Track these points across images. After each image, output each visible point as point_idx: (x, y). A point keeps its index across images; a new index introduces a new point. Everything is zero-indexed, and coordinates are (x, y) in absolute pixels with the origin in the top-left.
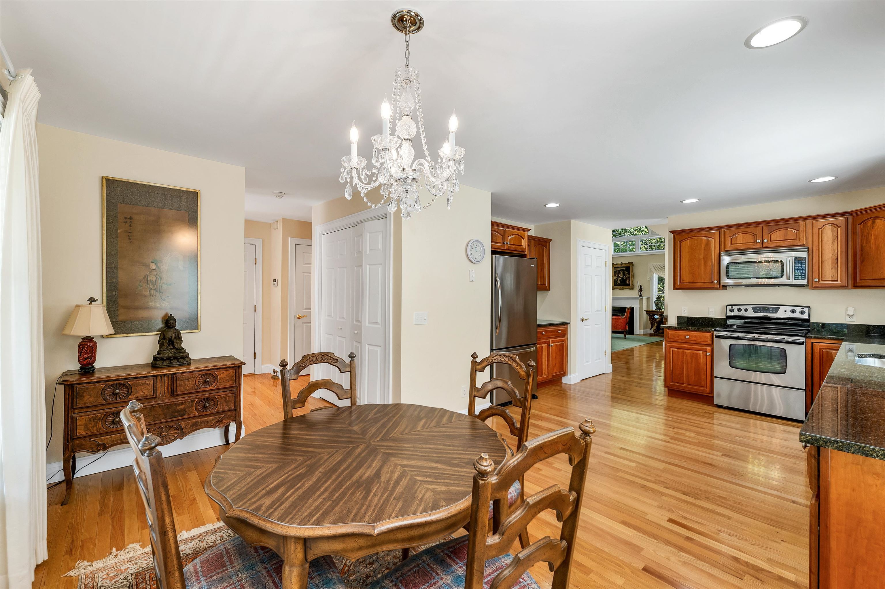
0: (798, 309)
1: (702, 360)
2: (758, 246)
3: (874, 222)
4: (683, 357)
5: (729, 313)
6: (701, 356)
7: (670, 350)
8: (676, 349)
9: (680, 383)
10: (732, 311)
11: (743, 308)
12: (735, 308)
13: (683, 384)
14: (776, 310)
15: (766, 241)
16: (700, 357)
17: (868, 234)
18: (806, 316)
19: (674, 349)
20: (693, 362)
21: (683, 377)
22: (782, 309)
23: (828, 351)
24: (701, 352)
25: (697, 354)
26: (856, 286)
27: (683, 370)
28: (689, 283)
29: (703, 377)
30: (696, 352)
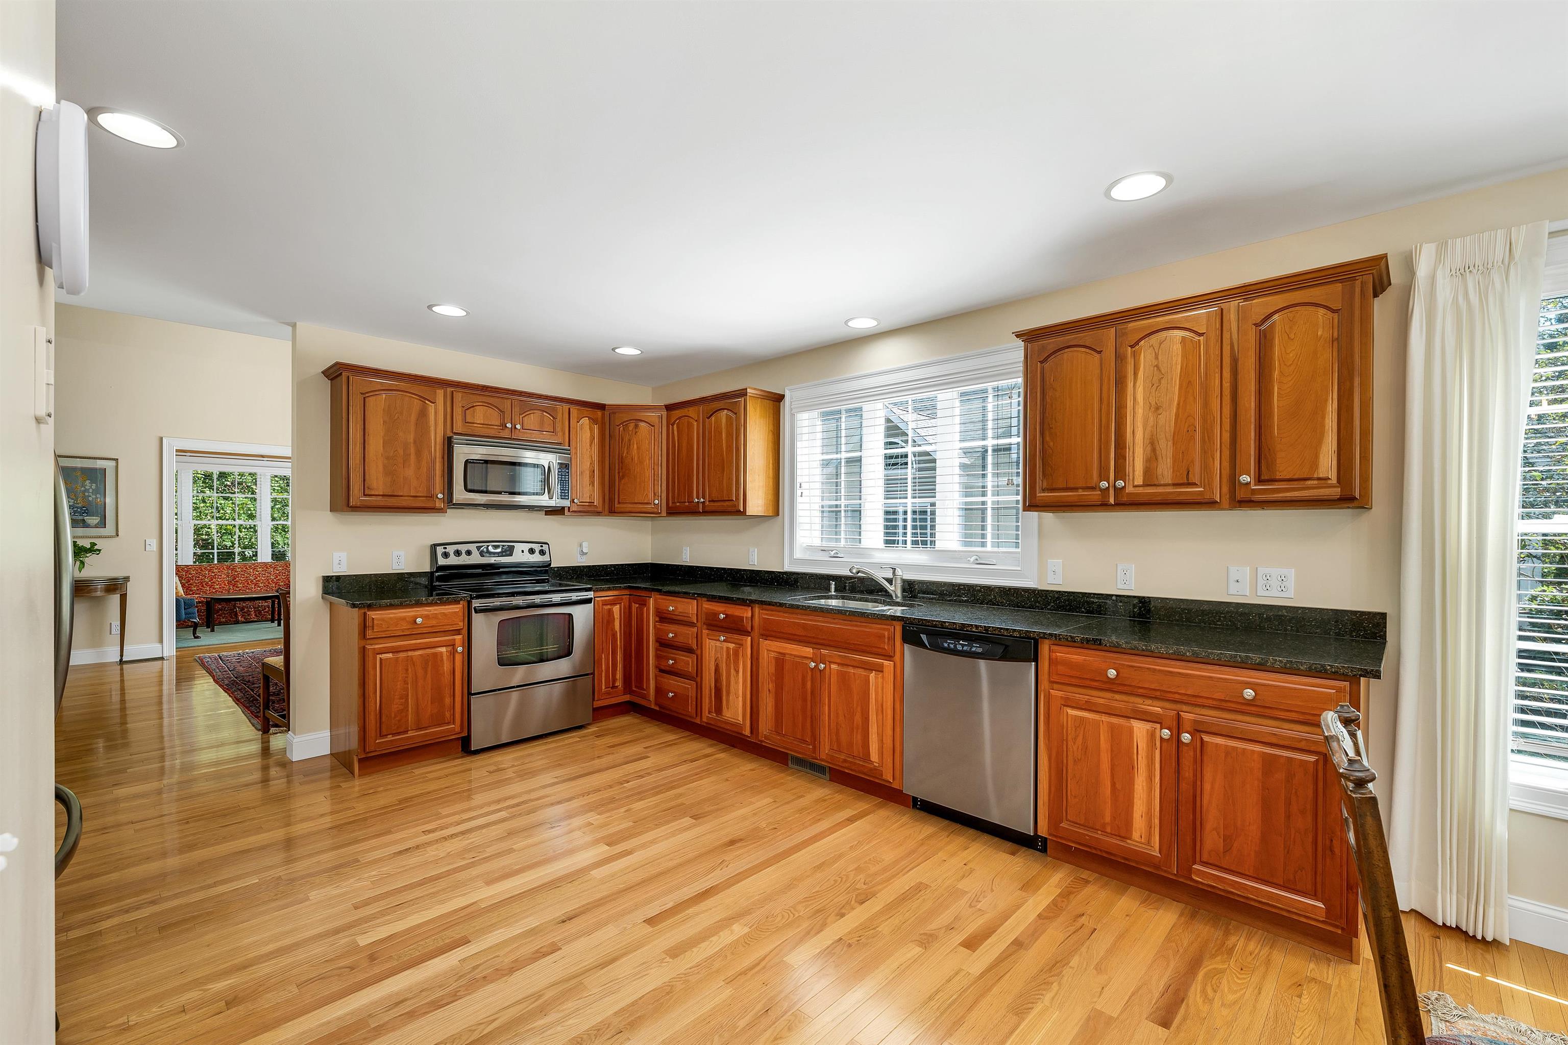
0: (537, 547)
1: (447, 666)
2: (506, 434)
3: (636, 426)
4: (407, 670)
5: (442, 561)
6: (445, 658)
7: (375, 659)
8: (390, 655)
9: (399, 733)
10: (446, 555)
11: (463, 548)
12: (451, 549)
13: (406, 732)
14: (509, 551)
15: (518, 427)
16: (442, 660)
17: (630, 440)
18: (546, 558)
19: (383, 656)
20: (429, 675)
21: (407, 716)
22: (518, 547)
23: (609, 607)
24: (443, 649)
25: (435, 655)
26: (612, 512)
27: (407, 700)
28: (383, 495)
29: (448, 701)
30: (433, 651)
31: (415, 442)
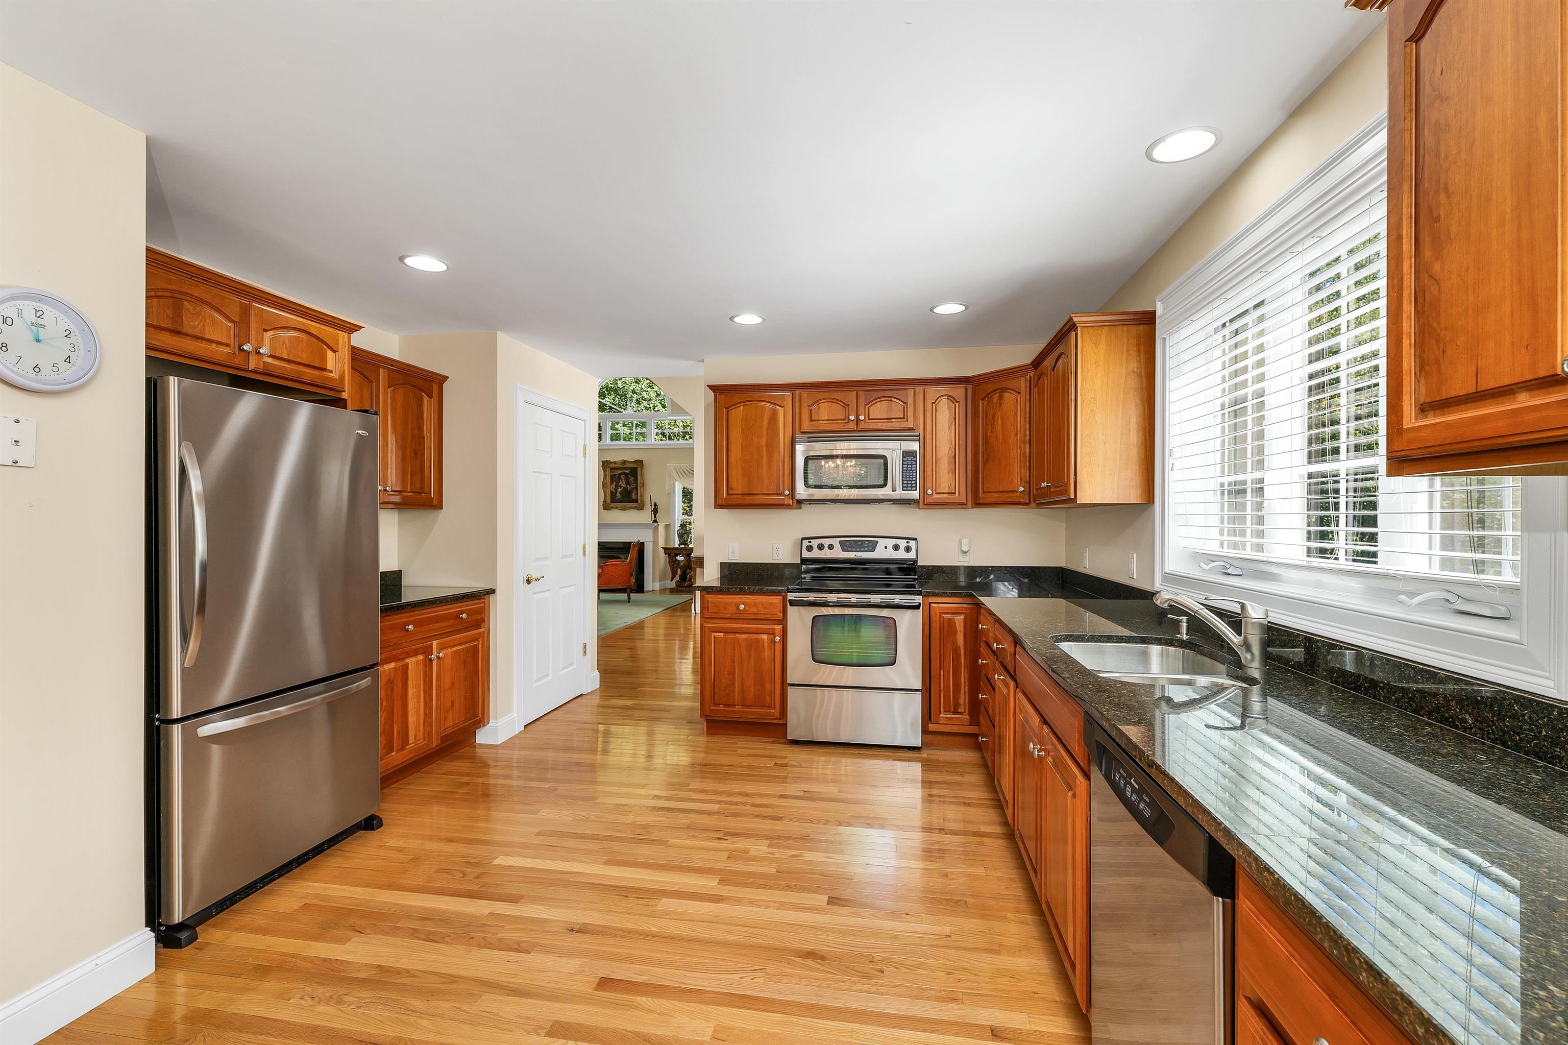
0: (903, 544)
1: (767, 654)
2: (852, 426)
3: (1001, 397)
4: (734, 650)
5: (806, 555)
6: (766, 645)
7: (710, 636)
8: (722, 635)
9: (728, 705)
10: (810, 549)
11: (826, 542)
12: (815, 543)
13: (734, 706)
14: (873, 547)
15: (862, 418)
16: (763, 647)
17: (994, 415)
18: (912, 555)
19: (717, 634)
20: (752, 659)
21: (734, 691)
22: (882, 542)
23: (950, 616)
24: (765, 637)
25: (758, 640)
26: (979, 501)
27: (734, 677)
28: (742, 494)
29: (768, 686)
30: (756, 636)
31: (766, 445)
